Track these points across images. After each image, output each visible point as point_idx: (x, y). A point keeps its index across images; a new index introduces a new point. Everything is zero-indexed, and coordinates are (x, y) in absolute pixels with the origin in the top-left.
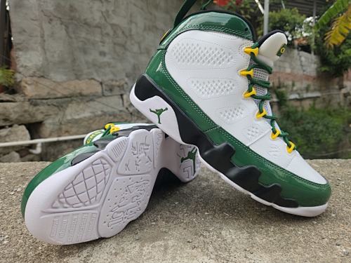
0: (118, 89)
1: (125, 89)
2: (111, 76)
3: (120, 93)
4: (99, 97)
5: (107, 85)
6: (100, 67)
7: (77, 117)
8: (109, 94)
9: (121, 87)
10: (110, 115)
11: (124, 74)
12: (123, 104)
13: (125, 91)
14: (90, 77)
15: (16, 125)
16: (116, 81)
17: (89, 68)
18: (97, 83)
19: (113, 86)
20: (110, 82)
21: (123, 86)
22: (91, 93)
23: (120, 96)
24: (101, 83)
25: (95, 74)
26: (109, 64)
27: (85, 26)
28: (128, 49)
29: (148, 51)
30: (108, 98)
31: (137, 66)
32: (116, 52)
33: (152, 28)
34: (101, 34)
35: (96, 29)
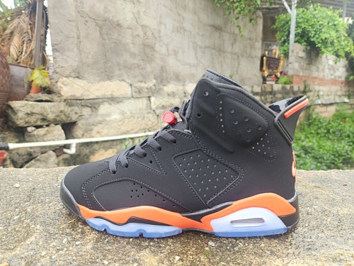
0: (146, 90)
1: (153, 91)
2: (140, 78)
3: (147, 96)
4: (129, 98)
5: (136, 87)
6: (130, 69)
8: (138, 96)
9: (149, 89)
11: (153, 76)
12: (150, 106)
14: (121, 79)
15: (52, 125)
16: (145, 83)
17: (119, 70)
18: (128, 86)
19: (142, 88)
20: (139, 83)
21: (151, 88)
22: (121, 95)
24: (131, 85)
25: (125, 75)
26: (138, 66)
27: (117, 27)
28: (156, 51)
29: (176, 53)
30: (137, 100)
31: (164, 68)
32: (145, 54)
33: (180, 30)
34: (133, 36)
35: (128, 30)
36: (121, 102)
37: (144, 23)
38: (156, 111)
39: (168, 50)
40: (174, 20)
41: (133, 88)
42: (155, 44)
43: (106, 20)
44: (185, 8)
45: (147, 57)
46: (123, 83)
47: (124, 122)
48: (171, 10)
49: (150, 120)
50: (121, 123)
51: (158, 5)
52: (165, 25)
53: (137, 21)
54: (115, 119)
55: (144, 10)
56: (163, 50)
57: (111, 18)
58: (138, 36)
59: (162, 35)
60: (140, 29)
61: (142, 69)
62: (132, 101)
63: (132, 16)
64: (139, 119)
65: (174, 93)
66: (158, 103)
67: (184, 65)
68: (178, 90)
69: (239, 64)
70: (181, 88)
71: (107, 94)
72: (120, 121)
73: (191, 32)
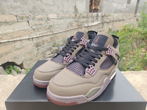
0: (26, 18)
1: (30, 18)
2: (21, 13)
3: (27, 20)
4: (16, 22)
5: (20, 17)
6: (15, 8)
7: (5, 32)
8: (21, 21)
9: (27, 17)
10: (23, 31)
11: (28, 11)
12: (29, 25)
13: (29, 19)
14: (10, 13)
16: (24, 15)
17: (8, 9)
18: (14, 16)
19: (23, 17)
20: (21, 15)
21: (28, 17)
22: (11, 21)
23: (27, 22)
24: (16, 16)
25: (12, 11)
26: (19, 7)
30: (21, 23)
36: (12, 24)
38: (32, 27)
41: (18, 17)
46: (12, 15)
47: (15, 33)
49: (29, 32)
54: (10, 32)
61: (22, 8)
62: (18, 23)
66: (33, 24)
67: (46, 5)
69: (76, 4)
70: (45, 16)
71: (3, 21)
72: (13, 33)
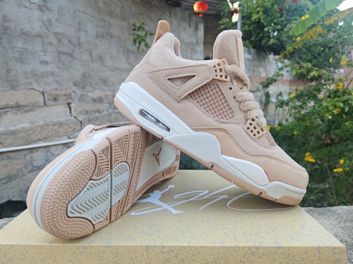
0: (64, 97)
1: (73, 97)
2: (55, 86)
3: (66, 102)
5: (50, 95)
6: (42, 77)
7: (13, 128)
8: (53, 103)
9: (68, 96)
12: (70, 112)
16: (62, 90)
18: (38, 93)
20: (53, 91)
24: (43, 93)
25: (35, 83)
27: (22, 36)
28: (75, 58)
29: (101, 59)
31: (87, 75)
32: (60, 61)
33: (105, 35)
34: (43, 43)
35: (36, 38)
36: (30, 110)
37: (57, 30)
39: (91, 55)
40: (98, 26)
41: (46, 96)
42: (73, 51)
43: (6, 29)
44: (111, 14)
45: (64, 64)
46: (32, 91)
47: (35, 131)
48: (93, 17)
49: (70, 127)
50: (31, 132)
51: (75, 12)
52: (86, 32)
53: (48, 29)
54: (23, 128)
55: (56, 17)
56: (86, 57)
57: (13, 26)
58: (51, 44)
59: (82, 41)
60: (52, 36)
63: (41, 24)
64: (55, 127)
65: (101, 98)
66: (80, 109)
67: (112, 70)
68: (106, 96)
72: (30, 130)
73: (120, 38)
